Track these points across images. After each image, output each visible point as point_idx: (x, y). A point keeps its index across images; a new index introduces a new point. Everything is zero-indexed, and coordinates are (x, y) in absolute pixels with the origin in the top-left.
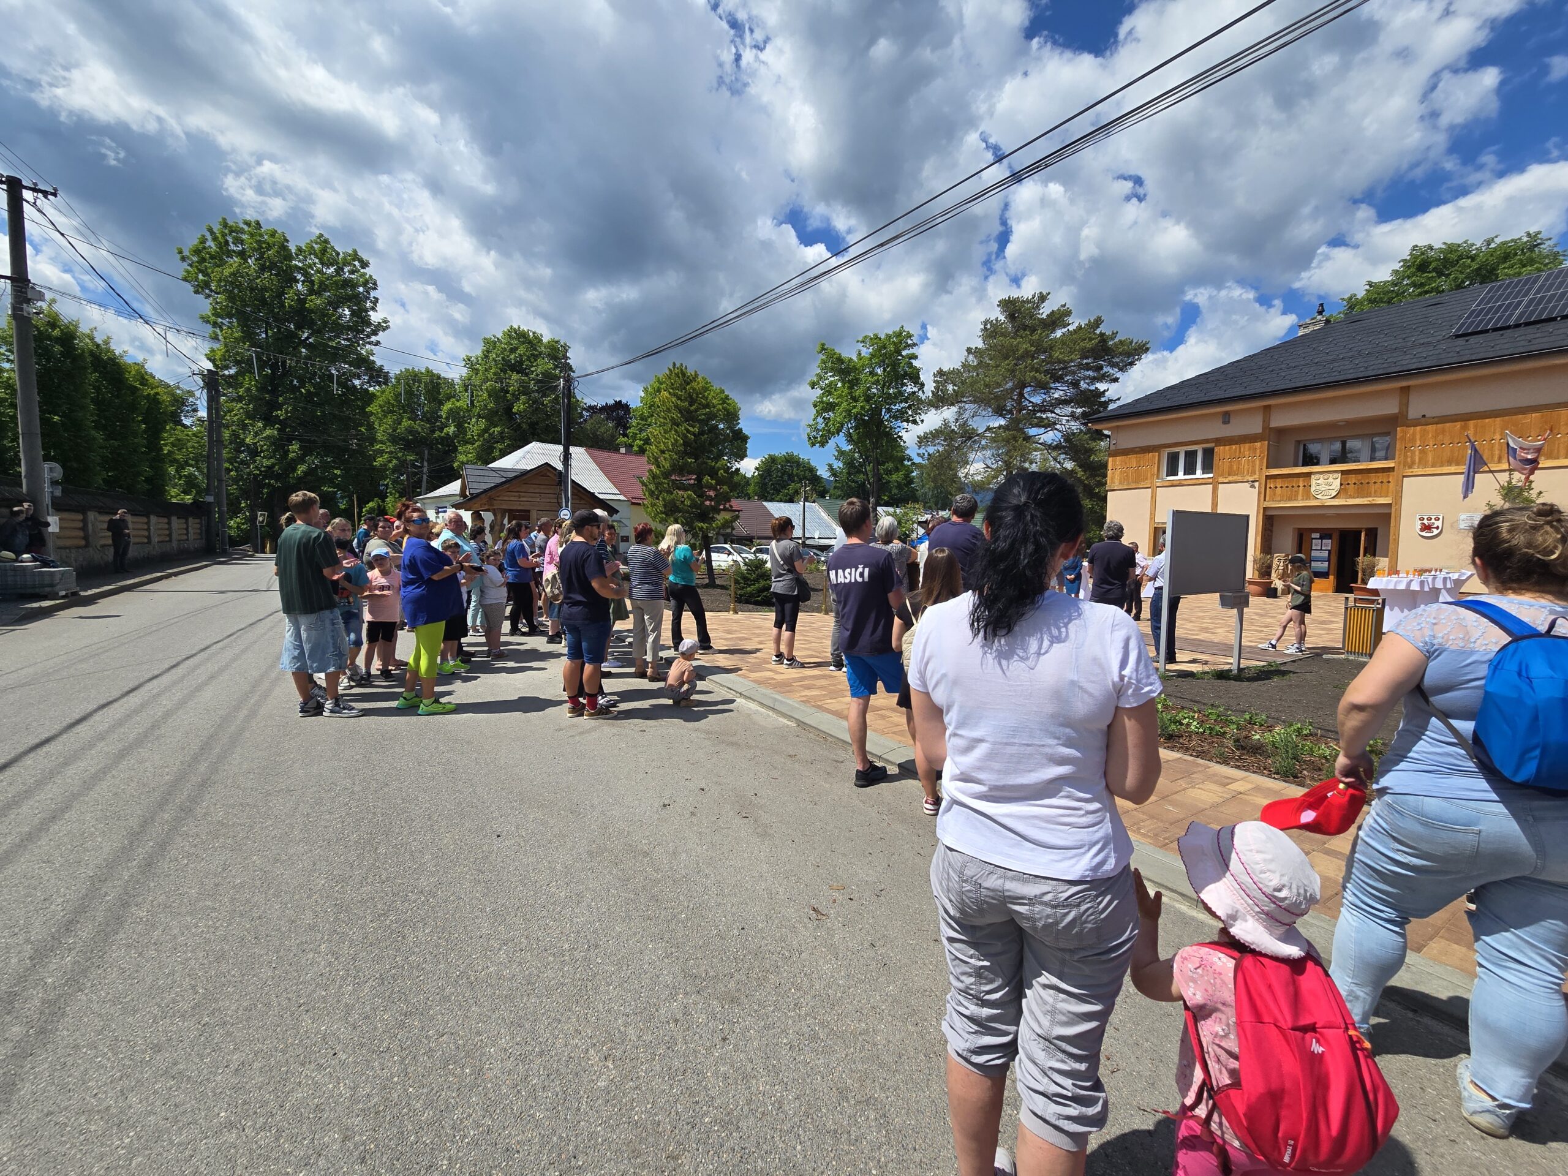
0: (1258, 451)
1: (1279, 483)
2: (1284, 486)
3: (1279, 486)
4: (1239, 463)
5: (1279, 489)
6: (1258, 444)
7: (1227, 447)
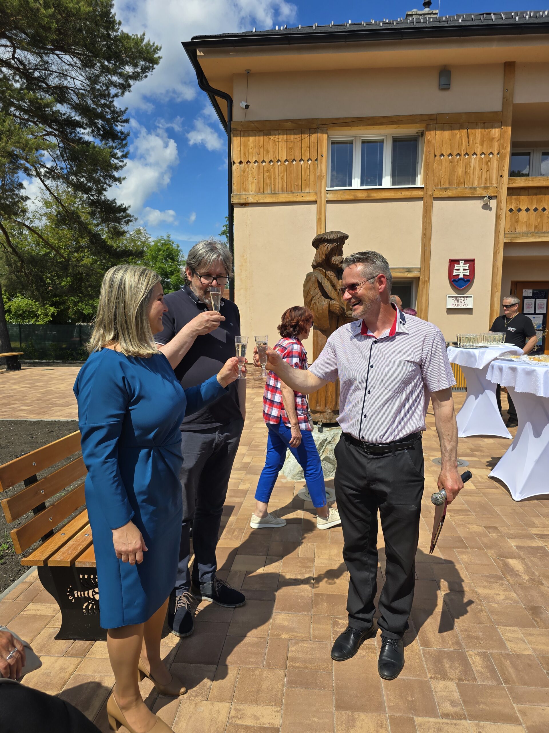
0: (496, 145)
1: (524, 202)
2: (532, 208)
3: (524, 208)
4: (468, 164)
5: (523, 213)
6: (495, 132)
7: (447, 134)
